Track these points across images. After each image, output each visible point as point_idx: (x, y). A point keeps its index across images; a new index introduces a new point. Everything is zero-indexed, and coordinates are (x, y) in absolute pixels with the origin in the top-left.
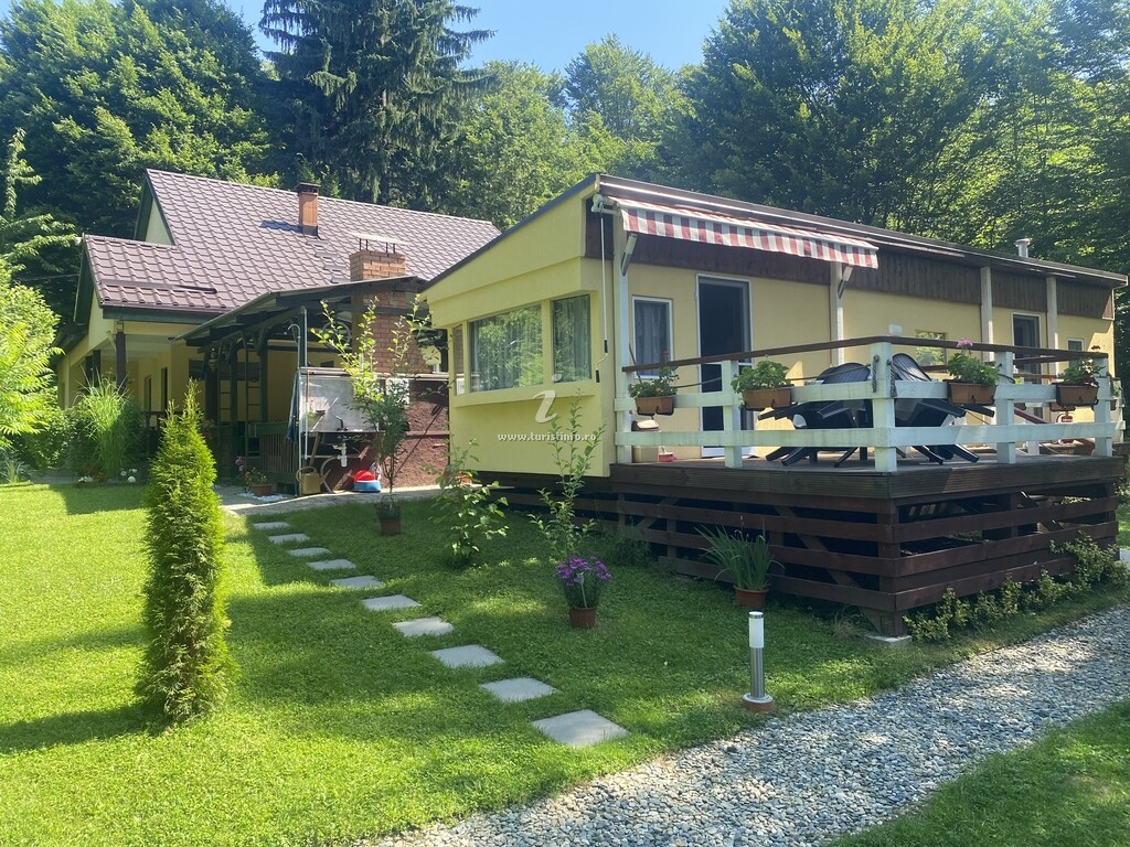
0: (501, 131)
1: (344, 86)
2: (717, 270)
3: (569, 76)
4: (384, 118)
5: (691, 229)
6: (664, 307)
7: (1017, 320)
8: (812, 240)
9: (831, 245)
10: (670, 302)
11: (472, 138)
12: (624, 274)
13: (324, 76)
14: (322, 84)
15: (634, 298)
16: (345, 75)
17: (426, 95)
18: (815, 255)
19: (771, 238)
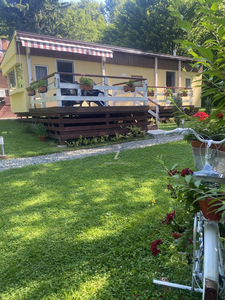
0: (72, 21)
1: (26, 8)
2: (62, 58)
3: (106, 4)
4: (37, 18)
5: (47, 46)
6: (46, 68)
7: (167, 73)
8: (90, 49)
9: (96, 51)
10: (47, 66)
11: (64, 23)
12: (29, 59)
13: (19, 5)
14: (19, 8)
15: (35, 65)
16: (26, 5)
17: (50, 10)
18: (90, 54)
19: (75, 49)
